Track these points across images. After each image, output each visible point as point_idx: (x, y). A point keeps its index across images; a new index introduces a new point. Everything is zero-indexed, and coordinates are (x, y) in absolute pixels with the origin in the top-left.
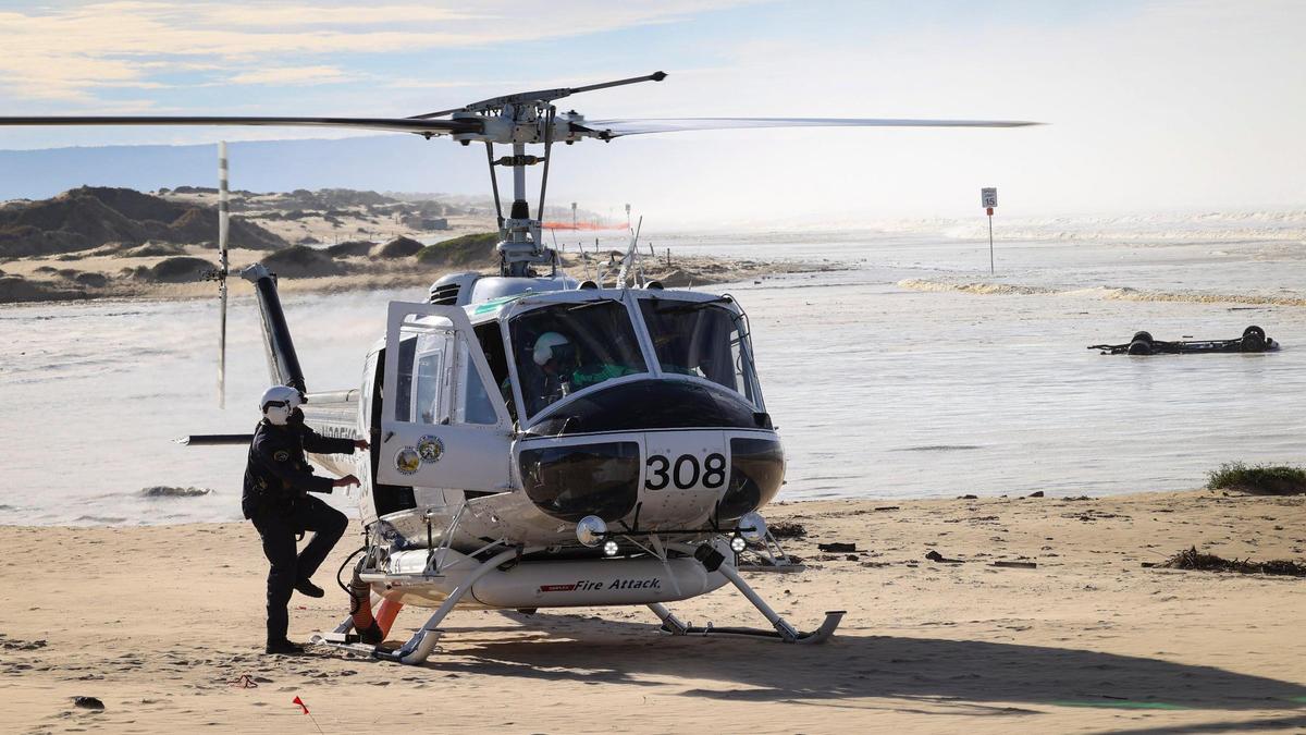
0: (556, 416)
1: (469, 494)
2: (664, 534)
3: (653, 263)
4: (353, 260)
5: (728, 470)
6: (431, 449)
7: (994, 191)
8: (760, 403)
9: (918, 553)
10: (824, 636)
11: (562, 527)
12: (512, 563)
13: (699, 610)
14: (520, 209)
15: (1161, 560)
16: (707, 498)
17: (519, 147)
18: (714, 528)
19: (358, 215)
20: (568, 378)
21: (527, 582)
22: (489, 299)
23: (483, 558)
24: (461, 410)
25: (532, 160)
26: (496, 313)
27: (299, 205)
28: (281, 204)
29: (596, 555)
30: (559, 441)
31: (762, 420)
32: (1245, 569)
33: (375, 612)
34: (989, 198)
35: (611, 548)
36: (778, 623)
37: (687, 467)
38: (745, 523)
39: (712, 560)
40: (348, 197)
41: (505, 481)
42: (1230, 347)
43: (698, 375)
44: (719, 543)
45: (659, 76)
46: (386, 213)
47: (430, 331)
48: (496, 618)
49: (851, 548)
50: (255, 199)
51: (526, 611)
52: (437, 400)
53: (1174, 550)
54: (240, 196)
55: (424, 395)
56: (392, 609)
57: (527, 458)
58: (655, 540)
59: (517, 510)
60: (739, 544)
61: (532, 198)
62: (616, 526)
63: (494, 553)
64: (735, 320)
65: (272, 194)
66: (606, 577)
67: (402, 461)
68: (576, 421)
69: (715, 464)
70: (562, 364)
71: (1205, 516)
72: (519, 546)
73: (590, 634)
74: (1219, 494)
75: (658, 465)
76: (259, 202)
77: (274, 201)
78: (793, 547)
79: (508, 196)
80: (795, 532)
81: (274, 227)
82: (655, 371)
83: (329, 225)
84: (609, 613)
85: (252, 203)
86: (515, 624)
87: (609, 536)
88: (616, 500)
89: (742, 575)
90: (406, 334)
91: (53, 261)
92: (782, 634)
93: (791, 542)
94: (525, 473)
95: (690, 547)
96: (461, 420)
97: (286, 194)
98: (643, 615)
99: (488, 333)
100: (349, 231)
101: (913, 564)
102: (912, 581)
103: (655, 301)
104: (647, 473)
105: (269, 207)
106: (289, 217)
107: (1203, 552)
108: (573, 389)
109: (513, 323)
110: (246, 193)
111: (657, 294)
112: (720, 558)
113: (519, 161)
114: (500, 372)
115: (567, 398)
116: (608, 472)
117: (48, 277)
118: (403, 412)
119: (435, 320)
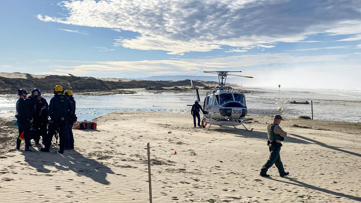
0: (224, 105)
1: (214, 113)
2: (234, 119)
3: (243, 90)
4: (213, 88)
5: (242, 112)
6: (210, 108)
7: (280, 85)
8: (246, 105)
9: (265, 123)
10: (251, 131)
11: (223, 117)
12: (218, 120)
13: (240, 127)
14: (222, 83)
15: (292, 125)
16: (239, 115)
17: (222, 77)
18: (240, 118)
19: (214, 84)
20: (225, 101)
21: (220, 122)
22: (218, 92)
23: (215, 120)
24: (214, 104)
25: (224, 78)
26: (218, 94)
27: (208, 82)
28: (206, 82)
29: (227, 120)
30: (224, 108)
31: (246, 107)
32: (301, 127)
33: (204, 124)
34: (279, 86)
35: (228, 120)
36: (247, 129)
37: (237, 112)
38: (243, 118)
39: (240, 122)
40: (213, 82)
41: (218, 112)
42: (304, 103)
43: (240, 102)
44: (240, 120)
45: (241, 72)
46: (217, 84)
47: (211, 95)
48: (218, 126)
49: (258, 121)
51: (221, 126)
52: (211, 103)
53: (293, 124)
55: (210, 102)
56: (206, 124)
57: (220, 109)
58: (233, 119)
59: (219, 115)
60: (242, 120)
61: (224, 82)
62: (229, 117)
63: (217, 119)
64: (244, 96)
66: (228, 123)
67: (207, 109)
68: (226, 106)
69: (240, 111)
70: (224, 100)
71: (298, 121)
72: (219, 119)
73: (227, 129)
74: (300, 119)
75: (234, 111)
78: (251, 121)
79: (221, 82)
80: (252, 119)
81: (205, 85)
82: (234, 101)
83: (211, 85)
84: (230, 127)
86: (220, 127)
87: (228, 118)
88: (229, 115)
89: (243, 124)
90: (208, 96)
91: (183, 87)
92: (247, 130)
93: (251, 120)
94: (220, 111)
95: (238, 120)
96: (214, 105)
98: (232, 127)
99: (217, 96)
100: (213, 85)
101: (264, 124)
102: (264, 126)
103: (235, 94)
104: (233, 112)
106: (207, 84)
107: (296, 125)
108: (226, 102)
109: (220, 95)
111: (235, 93)
112: (241, 122)
113: (222, 78)
114: (218, 100)
115: (225, 103)
116: (228, 111)
117: (182, 88)
118: (208, 104)
119: (212, 94)
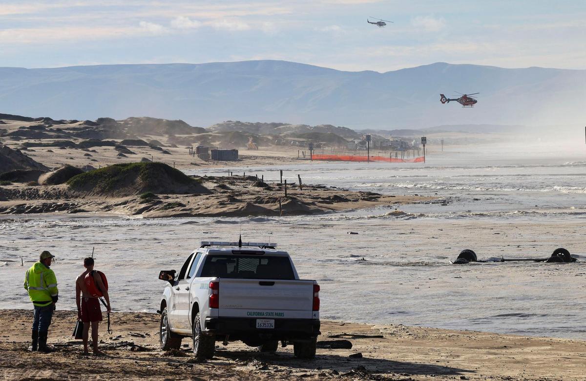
28: (80, 132)
50: (55, 127)
54: (41, 123)
65: (75, 121)
76: (59, 130)
77: (74, 129)
85: (51, 130)
97: (88, 122)
105: (69, 136)
110: (48, 120)
